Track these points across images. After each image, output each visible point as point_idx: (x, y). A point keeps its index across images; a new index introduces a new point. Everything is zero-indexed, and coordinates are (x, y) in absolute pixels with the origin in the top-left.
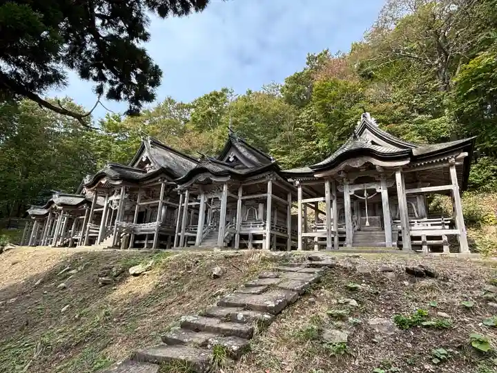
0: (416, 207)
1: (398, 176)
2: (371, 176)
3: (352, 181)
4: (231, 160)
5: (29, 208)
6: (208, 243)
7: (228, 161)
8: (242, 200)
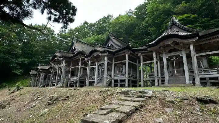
0: (202, 63)
1: (192, 47)
2: (177, 48)
3: (167, 51)
4: (109, 45)
5: (30, 71)
6: (100, 84)
7: (108, 46)
8: (115, 64)
